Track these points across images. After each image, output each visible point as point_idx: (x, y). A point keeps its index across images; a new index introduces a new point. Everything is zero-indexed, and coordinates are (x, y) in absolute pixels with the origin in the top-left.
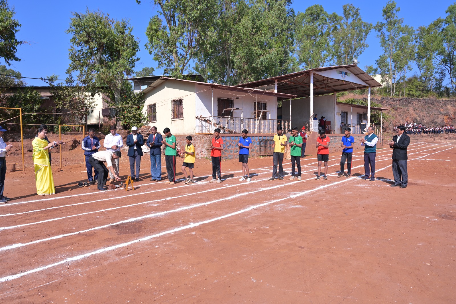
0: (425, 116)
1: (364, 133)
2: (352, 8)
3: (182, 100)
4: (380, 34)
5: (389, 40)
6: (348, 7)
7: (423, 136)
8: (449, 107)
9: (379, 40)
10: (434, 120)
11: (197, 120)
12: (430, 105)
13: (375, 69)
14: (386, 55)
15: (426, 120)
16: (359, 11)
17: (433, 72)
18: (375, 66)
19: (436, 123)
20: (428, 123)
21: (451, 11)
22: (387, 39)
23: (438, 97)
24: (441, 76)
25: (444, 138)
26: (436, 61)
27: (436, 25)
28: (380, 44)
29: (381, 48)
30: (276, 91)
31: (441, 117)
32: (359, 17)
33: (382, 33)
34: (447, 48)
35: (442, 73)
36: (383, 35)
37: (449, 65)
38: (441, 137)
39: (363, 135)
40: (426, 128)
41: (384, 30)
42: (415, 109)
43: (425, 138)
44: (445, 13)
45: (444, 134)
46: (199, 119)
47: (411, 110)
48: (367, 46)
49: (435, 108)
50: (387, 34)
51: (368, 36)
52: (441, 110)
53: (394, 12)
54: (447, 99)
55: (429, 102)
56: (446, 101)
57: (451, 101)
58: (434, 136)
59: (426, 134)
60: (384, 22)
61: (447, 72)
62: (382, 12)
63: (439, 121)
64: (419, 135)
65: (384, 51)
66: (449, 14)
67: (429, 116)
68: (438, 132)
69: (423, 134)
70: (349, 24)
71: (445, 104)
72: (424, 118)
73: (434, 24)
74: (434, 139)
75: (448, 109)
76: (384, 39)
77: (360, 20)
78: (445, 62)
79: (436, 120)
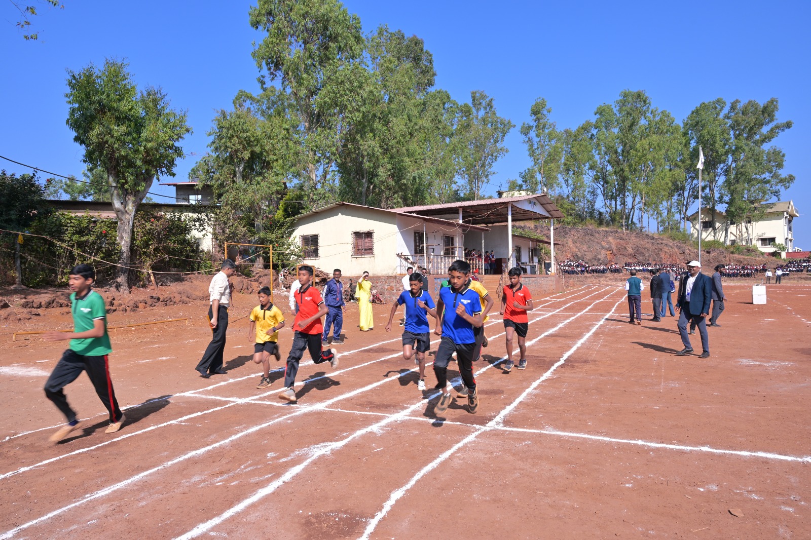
0: (586, 250)
1: (549, 273)
2: (483, 97)
3: (372, 233)
4: (527, 139)
5: (538, 148)
6: (478, 95)
7: (586, 277)
8: (610, 239)
9: (526, 146)
10: (596, 256)
11: (398, 259)
12: (590, 237)
13: (520, 185)
14: (536, 168)
15: (589, 256)
16: (493, 102)
17: (585, 191)
18: (520, 181)
19: (599, 259)
20: (590, 260)
21: (601, 114)
22: (536, 146)
23: (598, 227)
24: (592, 197)
25: (610, 279)
26: (588, 178)
27: (585, 129)
28: (528, 153)
29: (529, 157)
30: (461, 222)
31: (603, 252)
32: (493, 110)
33: (529, 138)
34: (599, 161)
35: (593, 193)
36: (530, 140)
37: (602, 183)
38: (606, 277)
39: (547, 276)
40: (589, 267)
41: (533, 134)
42: (574, 242)
43: (589, 280)
44: (594, 114)
45: (608, 274)
46: (400, 257)
47: (570, 243)
48: (507, 151)
49: (596, 240)
50: (536, 139)
51: (506, 138)
52: (603, 243)
53: (545, 112)
54: (607, 229)
55: (589, 232)
56: (606, 231)
57: (612, 232)
58: (599, 277)
59: (589, 275)
60: (533, 124)
61: (599, 191)
62: (529, 111)
63: (602, 257)
64: (583, 276)
65: (534, 163)
66: (598, 116)
67: (591, 251)
68: (603, 271)
69: (586, 274)
70: (479, 117)
71: (606, 234)
72: (585, 253)
73: (582, 128)
74: (599, 281)
75: (609, 243)
76: (531, 146)
77: (495, 114)
78: (596, 179)
79: (599, 257)
